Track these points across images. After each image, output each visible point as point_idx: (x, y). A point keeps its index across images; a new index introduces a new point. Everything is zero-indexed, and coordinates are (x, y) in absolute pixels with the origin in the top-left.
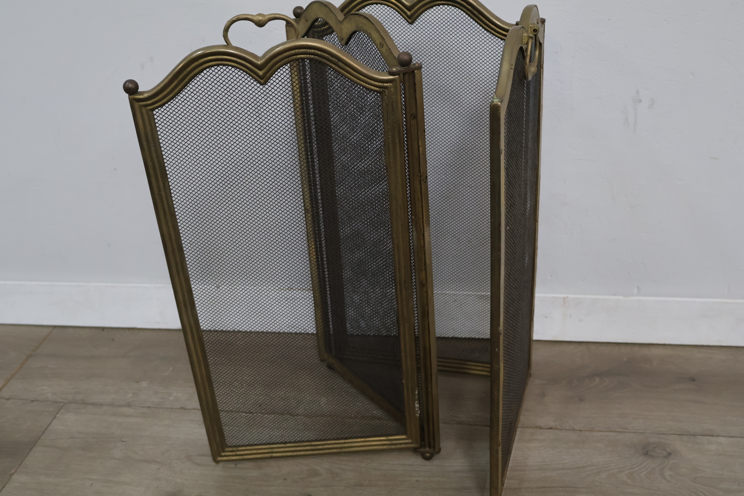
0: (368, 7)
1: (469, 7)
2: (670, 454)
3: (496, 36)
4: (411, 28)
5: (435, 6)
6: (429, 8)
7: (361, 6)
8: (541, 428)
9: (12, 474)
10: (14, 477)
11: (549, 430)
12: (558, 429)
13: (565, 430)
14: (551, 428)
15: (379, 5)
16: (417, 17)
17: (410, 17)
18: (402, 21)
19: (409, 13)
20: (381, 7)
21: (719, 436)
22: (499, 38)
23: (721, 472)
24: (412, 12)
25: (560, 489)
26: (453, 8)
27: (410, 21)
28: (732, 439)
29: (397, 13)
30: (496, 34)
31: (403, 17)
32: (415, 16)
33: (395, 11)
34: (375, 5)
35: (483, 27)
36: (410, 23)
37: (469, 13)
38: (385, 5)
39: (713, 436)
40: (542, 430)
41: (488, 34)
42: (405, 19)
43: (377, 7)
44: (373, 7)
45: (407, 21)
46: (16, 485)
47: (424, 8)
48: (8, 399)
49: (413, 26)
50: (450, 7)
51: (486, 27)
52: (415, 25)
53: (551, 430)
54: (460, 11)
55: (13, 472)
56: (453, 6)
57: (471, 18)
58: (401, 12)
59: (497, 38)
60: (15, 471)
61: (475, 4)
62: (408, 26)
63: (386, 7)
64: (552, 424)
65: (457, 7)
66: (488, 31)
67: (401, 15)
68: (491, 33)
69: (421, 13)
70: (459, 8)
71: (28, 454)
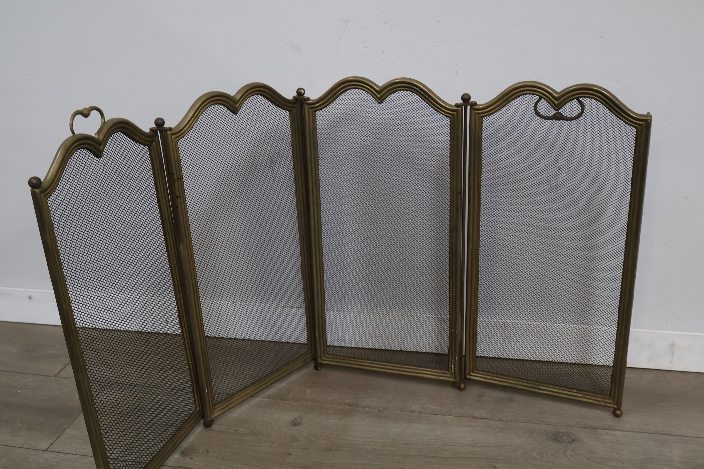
0: (349, 91)
1: (422, 92)
2: (574, 440)
3: (442, 114)
4: (380, 107)
5: (398, 91)
6: (393, 93)
7: (344, 89)
8: (476, 418)
9: (66, 429)
10: (67, 430)
11: (482, 420)
12: (489, 419)
13: (495, 420)
14: (484, 418)
15: (357, 90)
16: (385, 99)
17: (379, 99)
18: (373, 101)
19: (378, 96)
20: (359, 91)
21: (615, 430)
22: (443, 115)
23: (611, 455)
24: (381, 94)
25: (483, 460)
26: (410, 93)
27: (379, 101)
28: (625, 432)
29: (370, 95)
30: (442, 112)
31: (375, 98)
32: (383, 98)
33: (368, 94)
34: (354, 89)
35: (432, 107)
36: (379, 103)
37: (422, 97)
38: (362, 89)
39: (610, 430)
40: (476, 419)
41: (435, 112)
42: (376, 100)
43: (356, 91)
44: (353, 91)
45: (377, 102)
46: (68, 436)
47: (390, 92)
48: (66, 378)
49: (381, 105)
50: (409, 92)
51: (434, 107)
52: (383, 104)
53: (483, 420)
54: (415, 95)
55: (66, 427)
56: (410, 91)
57: (423, 100)
58: (373, 95)
59: (442, 115)
60: (68, 427)
61: (426, 90)
62: (378, 105)
63: (362, 91)
64: (485, 416)
65: (413, 92)
66: (436, 110)
67: (373, 97)
68: (438, 111)
69: (388, 96)
70: (415, 93)
71: (78, 416)
